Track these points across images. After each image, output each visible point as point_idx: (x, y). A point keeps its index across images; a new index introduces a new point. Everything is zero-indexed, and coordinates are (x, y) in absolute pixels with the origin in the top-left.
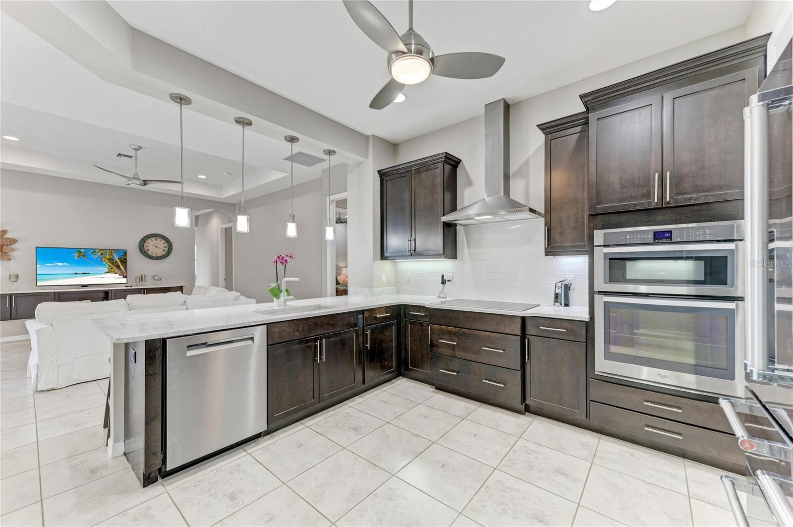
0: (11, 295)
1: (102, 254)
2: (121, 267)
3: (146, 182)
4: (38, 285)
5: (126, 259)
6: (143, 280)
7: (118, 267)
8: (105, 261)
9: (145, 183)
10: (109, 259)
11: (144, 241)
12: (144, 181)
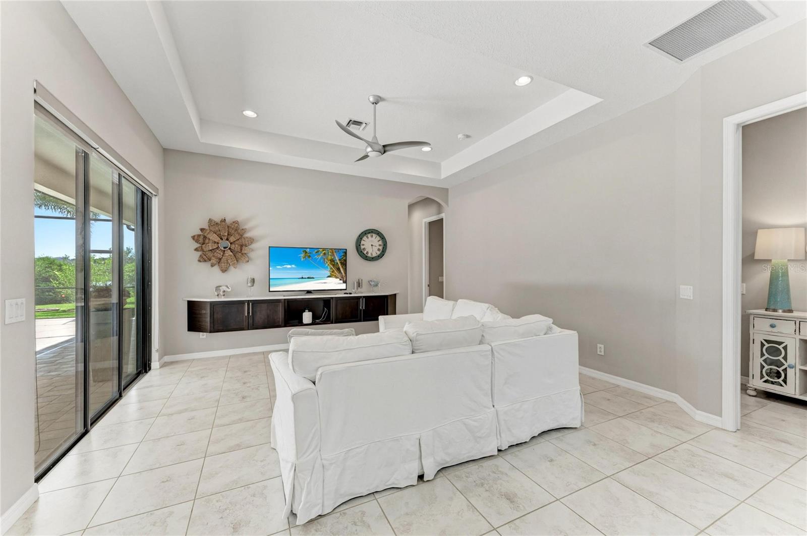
0: (248, 301)
1: (325, 254)
2: (341, 269)
3: (387, 148)
4: (271, 290)
5: (346, 260)
6: (361, 286)
7: (338, 269)
8: (327, 262)
9: (385, 149)
10: (330, 260)
11: (361, 239)
12: (384, 146)
